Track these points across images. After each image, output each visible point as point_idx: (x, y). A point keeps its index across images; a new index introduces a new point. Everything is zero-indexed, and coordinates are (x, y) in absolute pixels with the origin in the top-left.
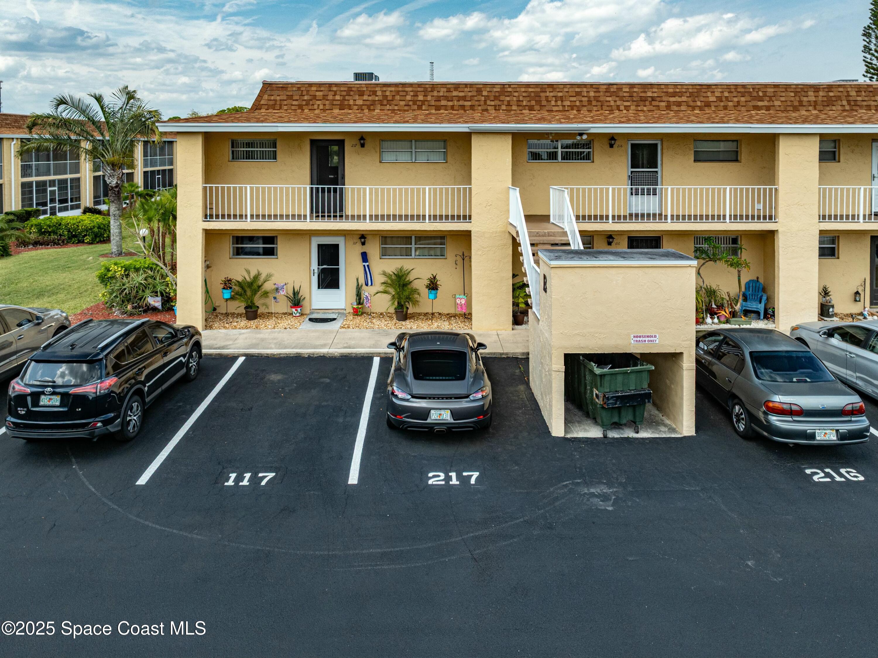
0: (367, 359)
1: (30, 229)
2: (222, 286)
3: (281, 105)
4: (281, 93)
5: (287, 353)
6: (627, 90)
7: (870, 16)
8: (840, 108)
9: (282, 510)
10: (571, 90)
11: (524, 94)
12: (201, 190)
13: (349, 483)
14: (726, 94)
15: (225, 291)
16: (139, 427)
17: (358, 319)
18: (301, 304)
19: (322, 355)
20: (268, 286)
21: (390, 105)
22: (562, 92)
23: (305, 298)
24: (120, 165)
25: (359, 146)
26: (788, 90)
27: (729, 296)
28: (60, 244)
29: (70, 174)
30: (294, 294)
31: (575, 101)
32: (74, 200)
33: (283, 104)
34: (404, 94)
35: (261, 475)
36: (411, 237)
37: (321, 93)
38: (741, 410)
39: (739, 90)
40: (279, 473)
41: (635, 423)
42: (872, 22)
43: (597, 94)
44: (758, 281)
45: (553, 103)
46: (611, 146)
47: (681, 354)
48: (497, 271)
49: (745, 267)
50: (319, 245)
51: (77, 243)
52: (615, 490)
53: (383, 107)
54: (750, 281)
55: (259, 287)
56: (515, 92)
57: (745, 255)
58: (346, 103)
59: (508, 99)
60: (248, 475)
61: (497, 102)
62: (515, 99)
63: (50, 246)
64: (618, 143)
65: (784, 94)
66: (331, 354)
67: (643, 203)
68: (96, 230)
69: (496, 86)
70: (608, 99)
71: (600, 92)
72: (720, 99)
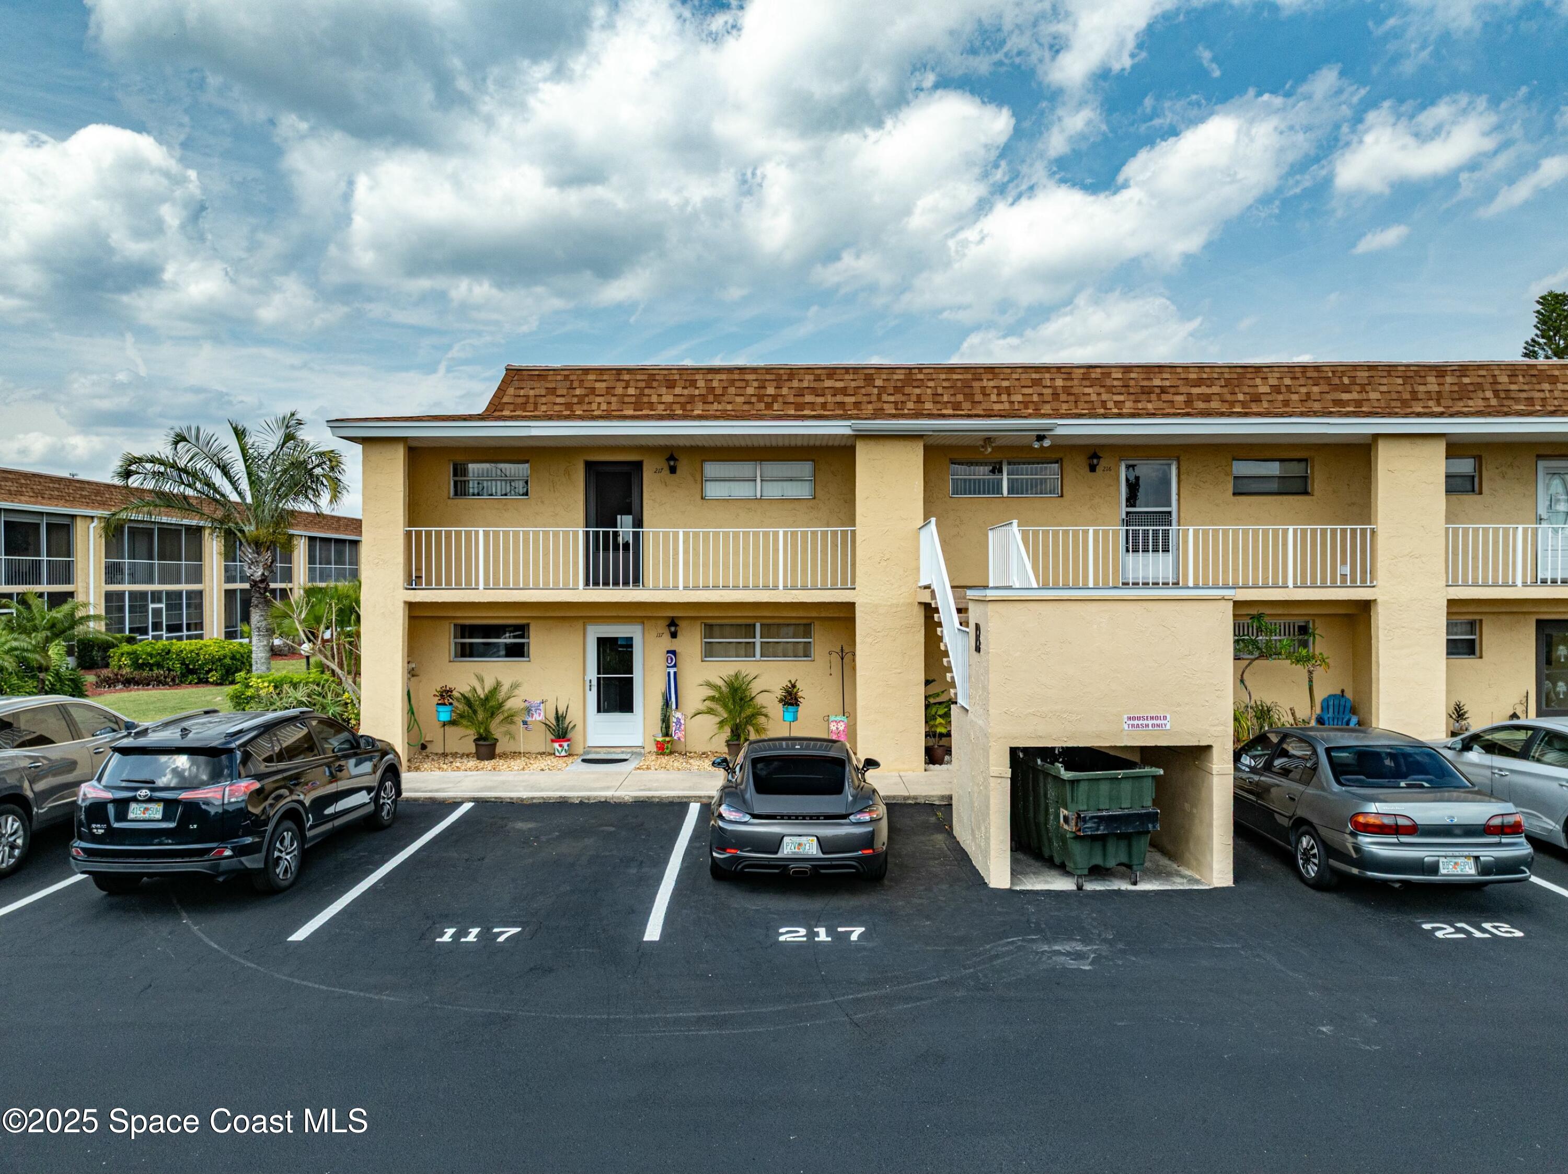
0: (678, 808)
1: (120, 660)
2: (436, 700)
3: (536, 404)
4: (536, 384)
5: (545, 796)
6: (1120, 376)
7: (1535, 323)
8: (1481, 403)
9: (531, 970)
10: (1023, 376)
11: (945, 384)
12: (402, 537)
13: (645, 939)
14: (1288, 381)
15: (441, 708)
16: (294, 875)
17: (664, 760)
18: (569, 736)
19: (603, 800)
20: (513, 704)
21: (719, 403)
22: (1008, 379)
23: (575, 726)
24: (268, 543)
25: (666, 471)
26: (1392, 373)
27: (1293, 714)
28: (168, 684)
29: (186, 583)
30: (557, 718)
31: (1031, 395)
32: (193, 627)
33: (541, 402)
34: (743, 384)
35: (496, 930)
36: (754, 625)
37: (604, 385)
38: (1312, 841)
39: (1309, 375)
40: (527, 929)
41: (1129, 867)
42: (1539, 332)
43: (1069, 383)
44: (1343, 696)
45: (994, 398)
46: (1093, 469)
47: (1209, 748)
48: (899, 671)
49: (1320, 665)
50: (598, 639)
51: (196, 683)
52: (1095, 947)
53: (707, 407)
54: (1330, 696)
55: (501, 705)
56: (929, 380)
57: (1320, 646)
58: (645, 399)
59: (918, 391)
60: (475, 931)
61: (899, 397)
62: (929, 391)
63: (151, 686)
64: (1103, 463)
65: (1385, 381)
66: (619, 798)
67: (1146, 566)
68: (228, 661)
69: (898, 371)
70: (1087, 390)
71: (1072, 379)
72: (1276, 389)
